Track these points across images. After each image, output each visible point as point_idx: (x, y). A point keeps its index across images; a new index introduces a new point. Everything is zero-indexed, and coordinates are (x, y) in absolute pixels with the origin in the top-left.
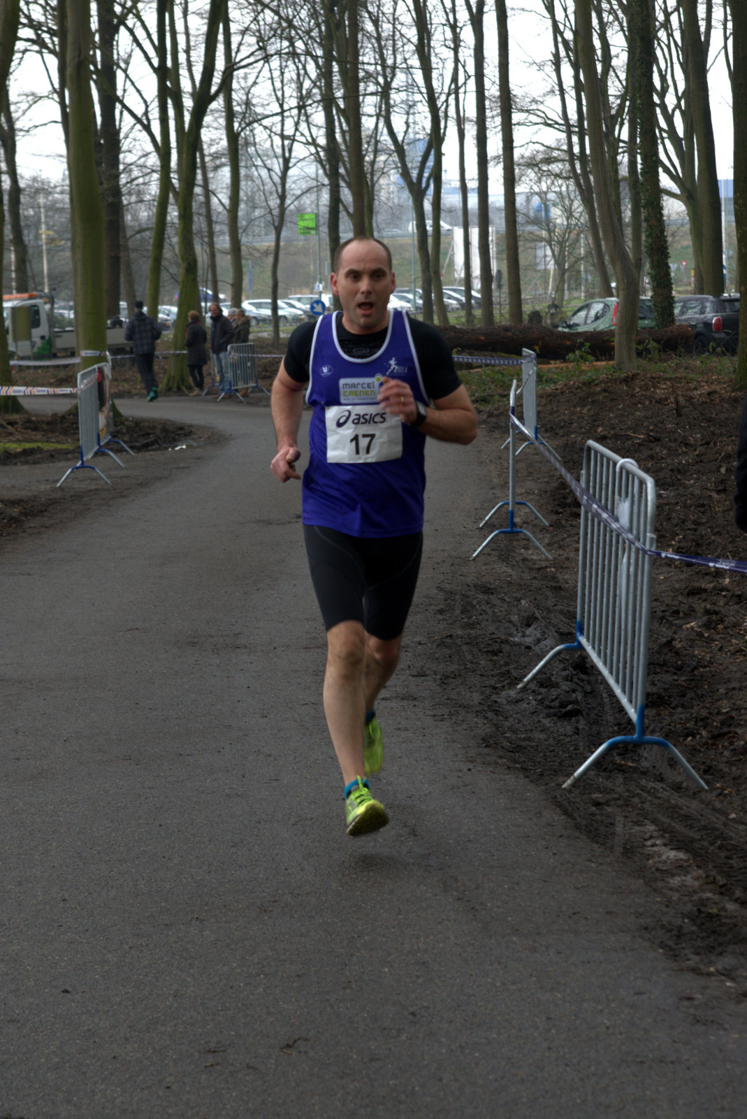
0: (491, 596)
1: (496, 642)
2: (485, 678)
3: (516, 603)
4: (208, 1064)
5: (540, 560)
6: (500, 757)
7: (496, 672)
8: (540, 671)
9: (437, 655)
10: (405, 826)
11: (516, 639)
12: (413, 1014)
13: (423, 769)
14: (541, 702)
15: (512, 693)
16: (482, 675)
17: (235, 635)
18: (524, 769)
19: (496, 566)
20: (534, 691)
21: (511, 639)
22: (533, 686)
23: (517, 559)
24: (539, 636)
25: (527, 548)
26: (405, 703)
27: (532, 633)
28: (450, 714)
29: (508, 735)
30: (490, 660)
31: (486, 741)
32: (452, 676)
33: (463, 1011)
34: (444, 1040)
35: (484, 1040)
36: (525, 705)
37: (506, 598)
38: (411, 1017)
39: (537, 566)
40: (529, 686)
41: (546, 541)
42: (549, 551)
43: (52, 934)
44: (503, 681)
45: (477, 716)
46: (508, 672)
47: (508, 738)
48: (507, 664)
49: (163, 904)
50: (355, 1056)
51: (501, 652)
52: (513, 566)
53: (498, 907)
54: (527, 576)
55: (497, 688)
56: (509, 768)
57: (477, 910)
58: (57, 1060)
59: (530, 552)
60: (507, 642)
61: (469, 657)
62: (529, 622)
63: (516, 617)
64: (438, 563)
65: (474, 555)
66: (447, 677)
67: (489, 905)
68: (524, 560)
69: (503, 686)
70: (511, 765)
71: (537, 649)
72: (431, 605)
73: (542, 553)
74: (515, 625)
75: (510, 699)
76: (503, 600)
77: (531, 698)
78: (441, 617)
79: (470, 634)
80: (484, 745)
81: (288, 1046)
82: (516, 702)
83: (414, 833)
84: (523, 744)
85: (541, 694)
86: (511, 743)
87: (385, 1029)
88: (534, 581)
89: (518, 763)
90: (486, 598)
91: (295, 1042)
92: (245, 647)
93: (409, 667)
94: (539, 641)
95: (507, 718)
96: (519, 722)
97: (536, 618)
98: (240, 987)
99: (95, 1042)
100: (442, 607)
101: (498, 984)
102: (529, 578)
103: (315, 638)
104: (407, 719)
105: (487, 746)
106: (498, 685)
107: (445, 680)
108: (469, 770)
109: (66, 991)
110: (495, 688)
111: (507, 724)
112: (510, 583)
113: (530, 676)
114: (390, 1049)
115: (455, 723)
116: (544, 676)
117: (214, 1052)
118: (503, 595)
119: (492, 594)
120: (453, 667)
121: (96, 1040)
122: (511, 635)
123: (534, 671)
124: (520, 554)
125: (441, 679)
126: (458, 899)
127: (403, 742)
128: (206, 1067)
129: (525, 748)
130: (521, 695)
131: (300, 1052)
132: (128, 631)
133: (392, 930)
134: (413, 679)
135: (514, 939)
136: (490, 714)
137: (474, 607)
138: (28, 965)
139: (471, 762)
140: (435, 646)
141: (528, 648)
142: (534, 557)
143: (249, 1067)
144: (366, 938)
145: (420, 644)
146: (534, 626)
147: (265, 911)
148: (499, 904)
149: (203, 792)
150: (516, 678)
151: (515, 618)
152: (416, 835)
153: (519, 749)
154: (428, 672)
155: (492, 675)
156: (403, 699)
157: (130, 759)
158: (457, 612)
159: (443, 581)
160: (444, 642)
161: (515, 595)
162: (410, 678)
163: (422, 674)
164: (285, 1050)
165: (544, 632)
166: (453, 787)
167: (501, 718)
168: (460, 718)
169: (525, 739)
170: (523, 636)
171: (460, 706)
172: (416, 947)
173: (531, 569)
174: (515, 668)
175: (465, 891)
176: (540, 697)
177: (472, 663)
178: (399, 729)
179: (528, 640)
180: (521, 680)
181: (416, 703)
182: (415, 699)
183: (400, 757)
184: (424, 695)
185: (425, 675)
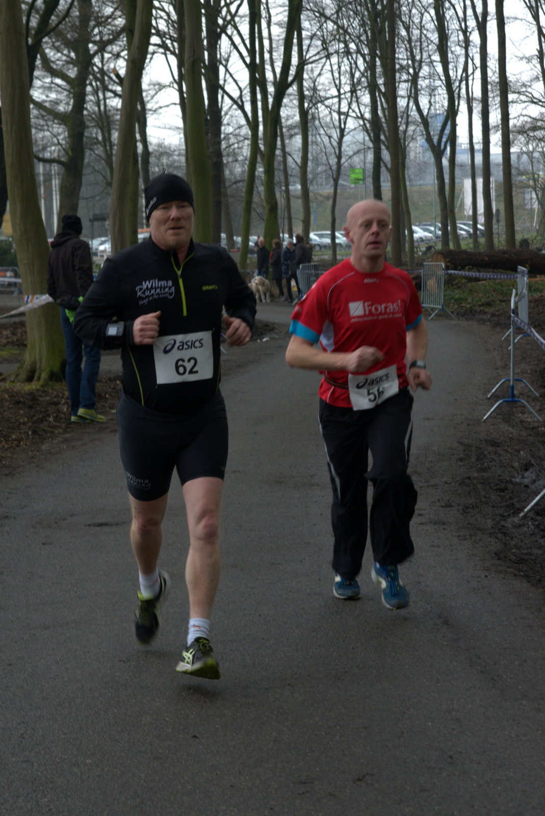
0: (498, 449)
1: (503, 482)
2: (495, 509)
3: (516, 453)
4: (301, 792)
5: (533, 422)
6: (509, 567)
7: (504, 504)
8: (536, 504)
9: (459, 492)
10: (440, 617)
11: (518, 480)
12: (451, 757)
13: (451, 575)
14: (538, 527)
15: (516, 520)
16: (493, 506)
17: (310, 476)
18: (527, 576)
19: (501, 426)
20: (532, 519)
21: (513, 480)
22: (531, 515)
23: (516, 421)
24: (534, 477)
25: (523, 413)
26: (437, 527)
27: (529, 475)
28: (471, 535)
29: (514, 551)
30: (499, 495)
31: (498, 555)
32: (471, 507)
33: (488, 755)
34: (474, 777)
35: (504, 778)
36: (525, 529)
37: (509, 450)
38: (450, 760)
39: (531, 426)
40: (528, 515)
41: (538, 408)
42: (540, 415)
44: (509, 511)
45: (490, 537)
46: (513, 504)
47: (513, 553)
48: (511, 498)
49: (264, 673)
50: (409, 788)
51: (507, 489)
52: (514, 426)
53: (511, 678)
54: (524, 433)
55: (505, 516)
56: (515, 575)
57: (495, 681)
58: (190, 787)
59: (526, 416)
60: (511, 482)
61: (483, 493)
62: (527, 467)
63: (517, 463)
64: (458, 424)
65: (485, 418)
66: (467, 508)
67: (504, 677)
68: (522, 422)
69: (509, 515)
70: (517, 573)
71: (533, 487)
72: (453, 454)
73: (535, 416)
74: (516, 470)
75: (514, 524)
76: (507, 451)
77: (530, 523)
78: (461, 463)
79: (483, 476)
80: (496, 558)
81: (359, 780)
82: (519, 526)
83: (446, 622)
84: (525, 557)
85: (537, 520)
86: (515, 556)
87: (430, 768)
88: (529, 437)
89: (522, 571)
90: (494, 449)
91: (364, 776)
92: (318, 485)
93: (439, 500)
94: (534, 482)
95: (512, 538)
96: (522, 541)
97: (532, 465)
98: (322, 735)
99: (217, 774)
100: (462, 456)
101: (513, 735)
102: (525, 435)
104: (439, 538)
105: (498, 559)
106: (505, 514)
107: (466, 510)
108: (486, 576)
109: (195, 737)
110: (502, 516)
111: (513, 543)
112: (511, 438)
113: (529, 507)
114: (435, 783)
115: (474, 541)
116: (539, 508)
117: (305, 783)
118: (506, 447)
119: (499, 446)
120: (472, 501)
121: (218, 773)
122: (513, 477)
123: (532, 504)
124: (519, 418)
125: (463, 509)
126: (482, 672)
127: (436, 555)
128: (299, 794)
129: (527, 560)
130: (522, 521)
131: (368, 784)
133: (433, 694)
134: (442, 509)
135: (524, 702)
136: (500, 536)
137: (485, 456)
138: (167, 717)
139: (487, 570)
140: (457, 485)
141: (527, 486)
142: (529, 420)
143: (330, 795)
144: (414, 700)
145: (446, 483)
146: (531, 470)
147: (339, 679)
148: (512, 676)
149: (290, 592)
150: (518, 509)
151: (516, 465)
152: (448, 624)
153: (521, 561)
154: (453, 504)
155: (501, 507)
156: (435, 524)
157: (237, 566)
158: (473, 460)
159: (462, 437)
160: (464, 482)
161: (515, 448)
162: (440, 508)
163: (448, 506)
164: (357, 783)
165: (538, 475)
166: (474, 589)
167: (508, 538)
168: (478, 538)
169: (526, 554)
170: (523, 477)
171: (478, 529)
172: (451, 708)
173: (526, 428)
174: (517, 502)
175: (486, 666)
176: (537, 523)
177: (485, 497)
178: (433, 546)
179: (526, 481)
180: (522, 510)
181: (445, 527)
182: (444, 524)
183: (435, 567)
184: (450, 521)
185: (451, 506)
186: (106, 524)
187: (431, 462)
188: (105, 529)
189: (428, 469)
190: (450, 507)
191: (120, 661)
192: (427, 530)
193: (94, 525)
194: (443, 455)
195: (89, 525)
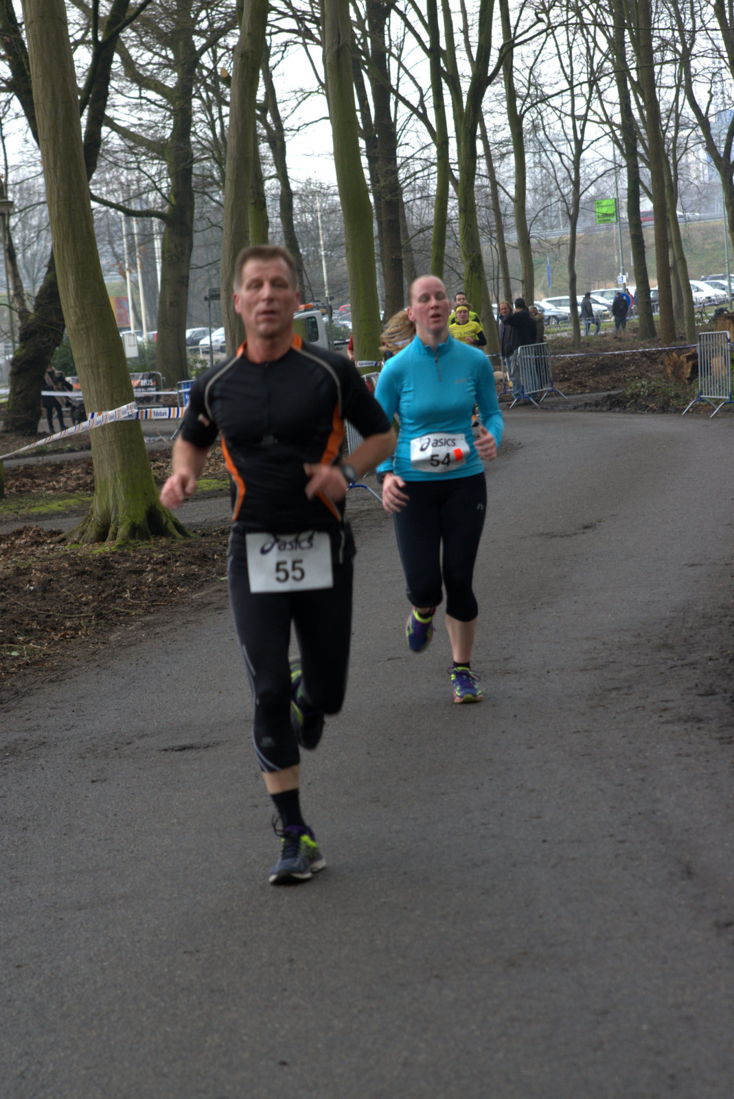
9: (729, 671)
10: (679, 863)
13: (703, 798)
17: (506, 659)
26: (688, 726)
43: (275, 998)
49: (400, 961)
72: (726, 616)
83: (689, 873)
92: (516, 672)
98: (477, 1051)
103: (593, 659)
104: (690, 743)
109: (284, 1063)
125: (731, 697)
127: (684, 769)
132: (389, 659)
133: (655, 981)
134: (700, 698)
138: (245, 1035)
140: (727, 661)
144: (625, 992)
145: (711, 659)
147: (514, 965)
149: (455, 835)
154: (717, 690)
156: (686, 722)
157: (378, 801)
162: (697, 698)
163: (710, 693)
172: (680, 1000)
178: (680, 755)
181: (702, 725)
182: (700, 721)
183: (679, 787)
184: (710, 716)
185: (713, 694)
186: (190, 747)
187: (691, 628)
188: (188, 754)
189: (685, 640)
190: (711, 694)
191: (185, 952)
192: (673, 732)
193: (172, 750)
194: (711, 618)
195: (166, 750)
